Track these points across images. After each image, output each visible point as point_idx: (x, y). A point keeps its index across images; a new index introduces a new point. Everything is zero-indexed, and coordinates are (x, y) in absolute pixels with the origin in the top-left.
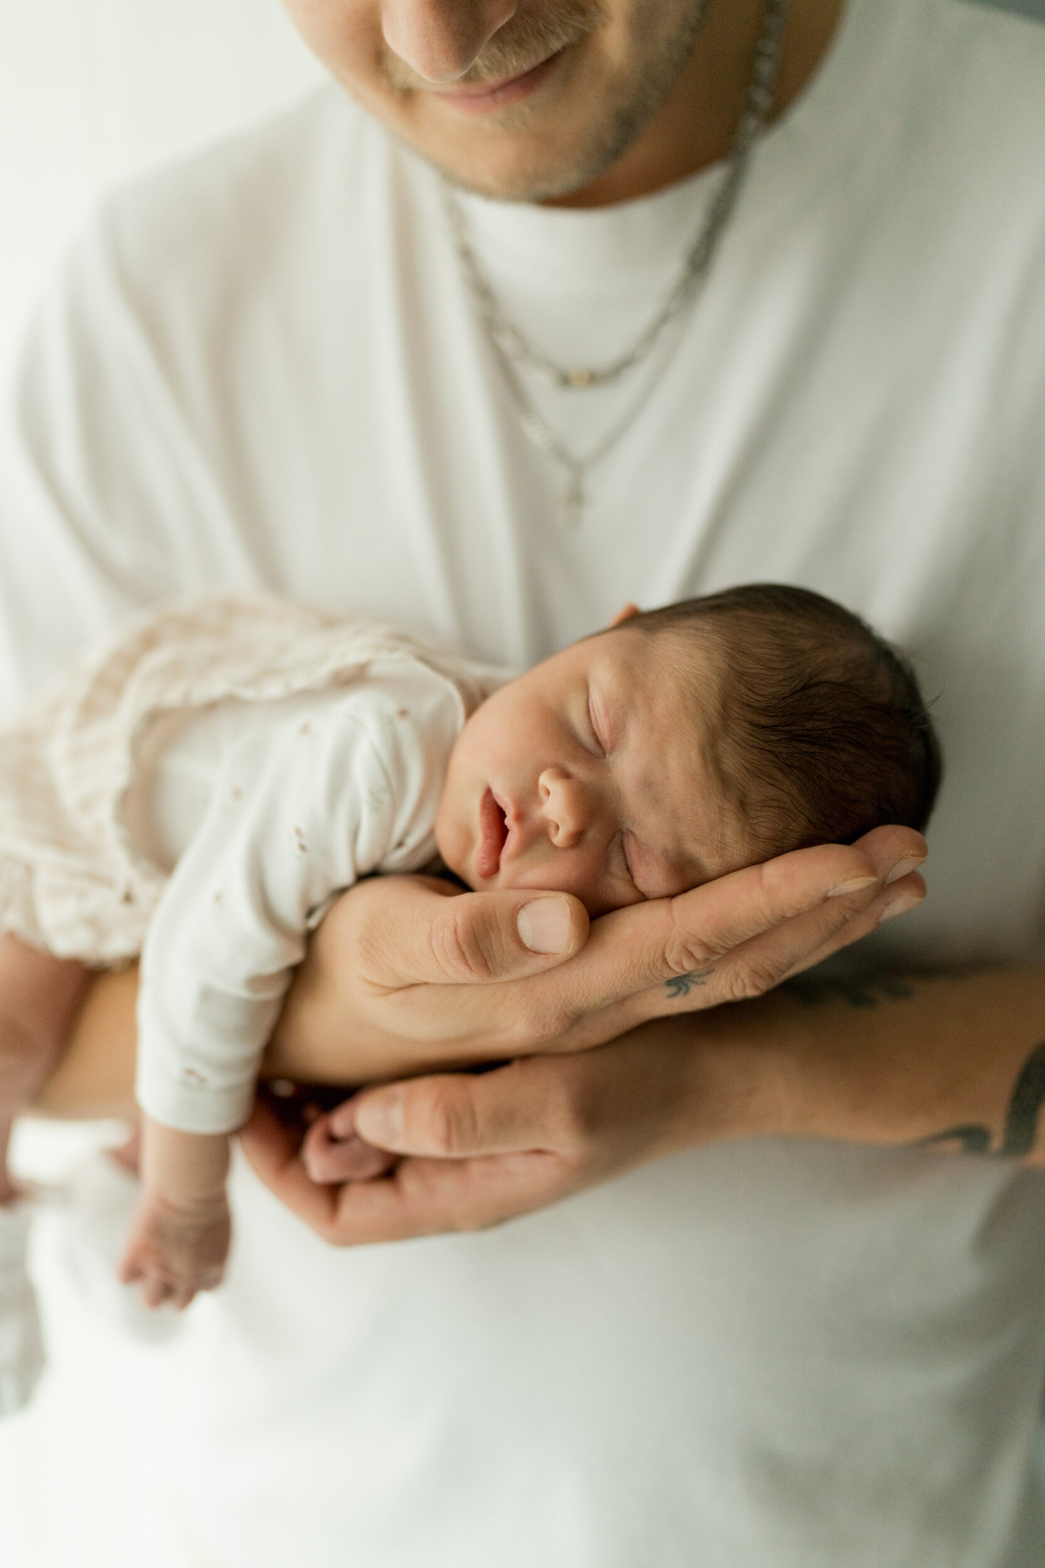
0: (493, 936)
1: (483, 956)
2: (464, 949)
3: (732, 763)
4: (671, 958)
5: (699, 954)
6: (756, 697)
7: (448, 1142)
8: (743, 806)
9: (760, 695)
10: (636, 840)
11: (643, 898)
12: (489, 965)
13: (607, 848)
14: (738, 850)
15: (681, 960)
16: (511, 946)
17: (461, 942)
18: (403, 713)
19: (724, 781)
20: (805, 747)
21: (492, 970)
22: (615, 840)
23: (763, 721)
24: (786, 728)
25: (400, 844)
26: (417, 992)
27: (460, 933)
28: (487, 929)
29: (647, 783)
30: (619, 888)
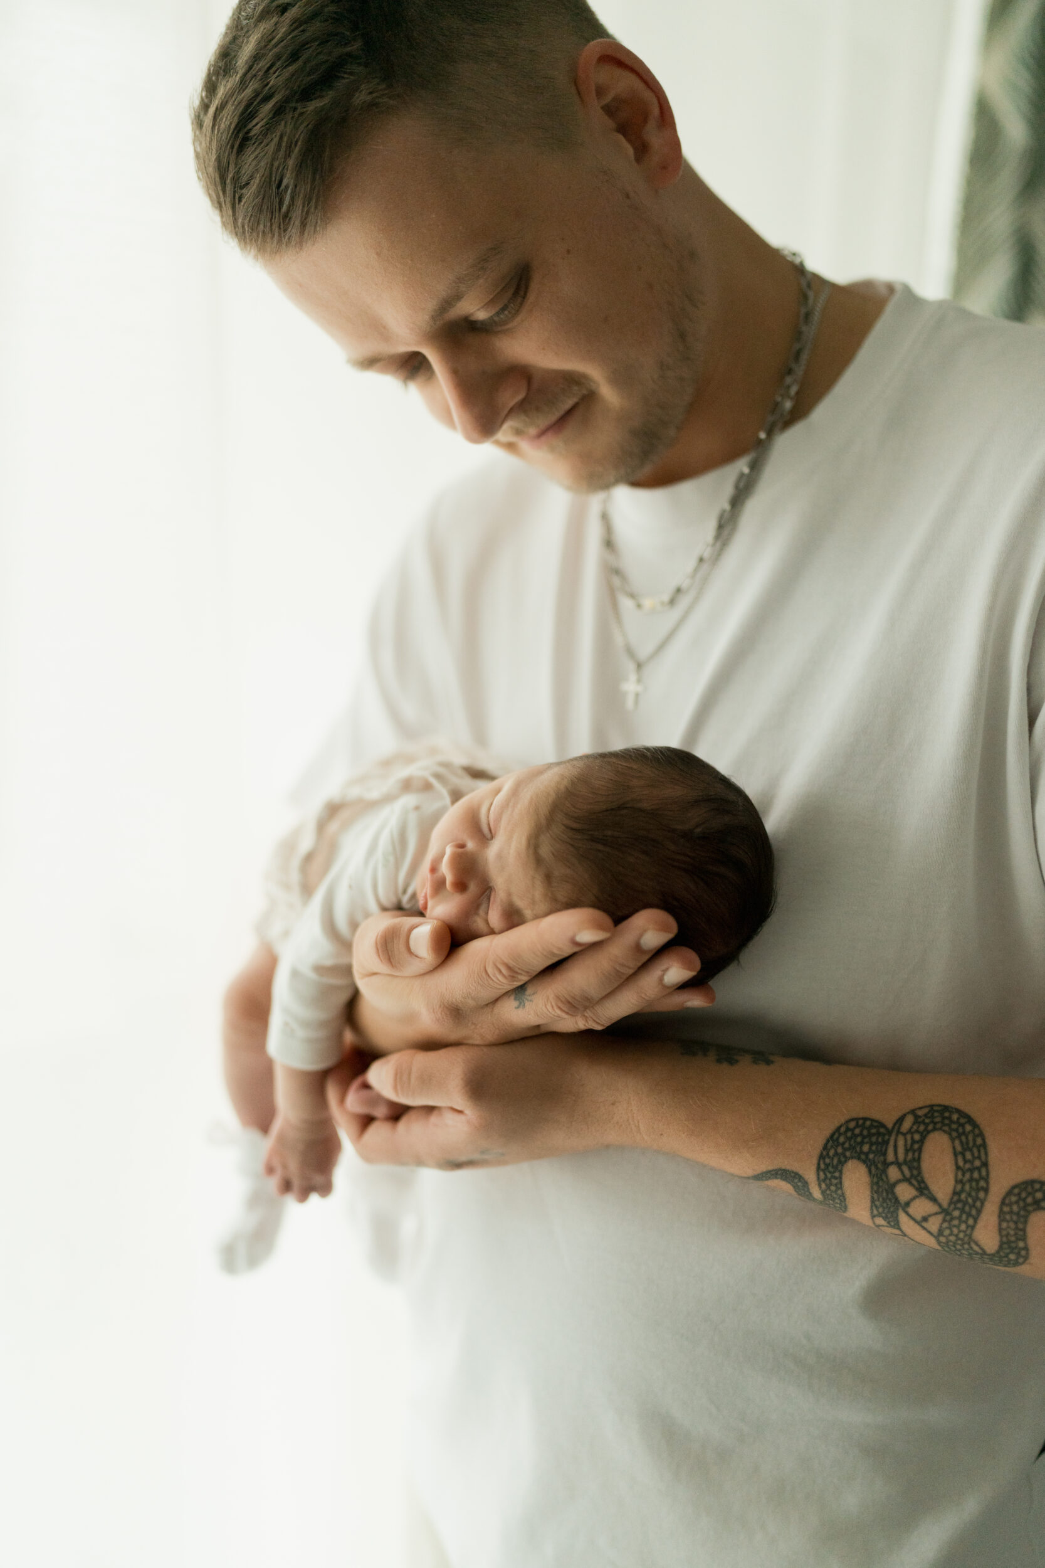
0: (395, 942)
1: (388, 954)
2: (379, 947)
3: (545, 850)
4: (490, 971)
5: (504, 971)
6: (577, 811)
7: (395, 1088)
8: (548, 878)
9: (577, 809)
10: (495, 894)
11: (492, 932)
12: (392, 960)
13: (480, 898)
14: (542, 907)
15: (495, 974)
16: (403, 948)
17: (378, 943)
18: (417, 808)
19: (538, 860)
20: (601, 847)
21: (394, 964)
22: (486, 893)
23: (575, 826)
24: (590, 833)
25: (405, 892)
26: (374, 978)
27: (379, 937)
28: (393, 937)
29: (500, 856)
30: (479, 924)
